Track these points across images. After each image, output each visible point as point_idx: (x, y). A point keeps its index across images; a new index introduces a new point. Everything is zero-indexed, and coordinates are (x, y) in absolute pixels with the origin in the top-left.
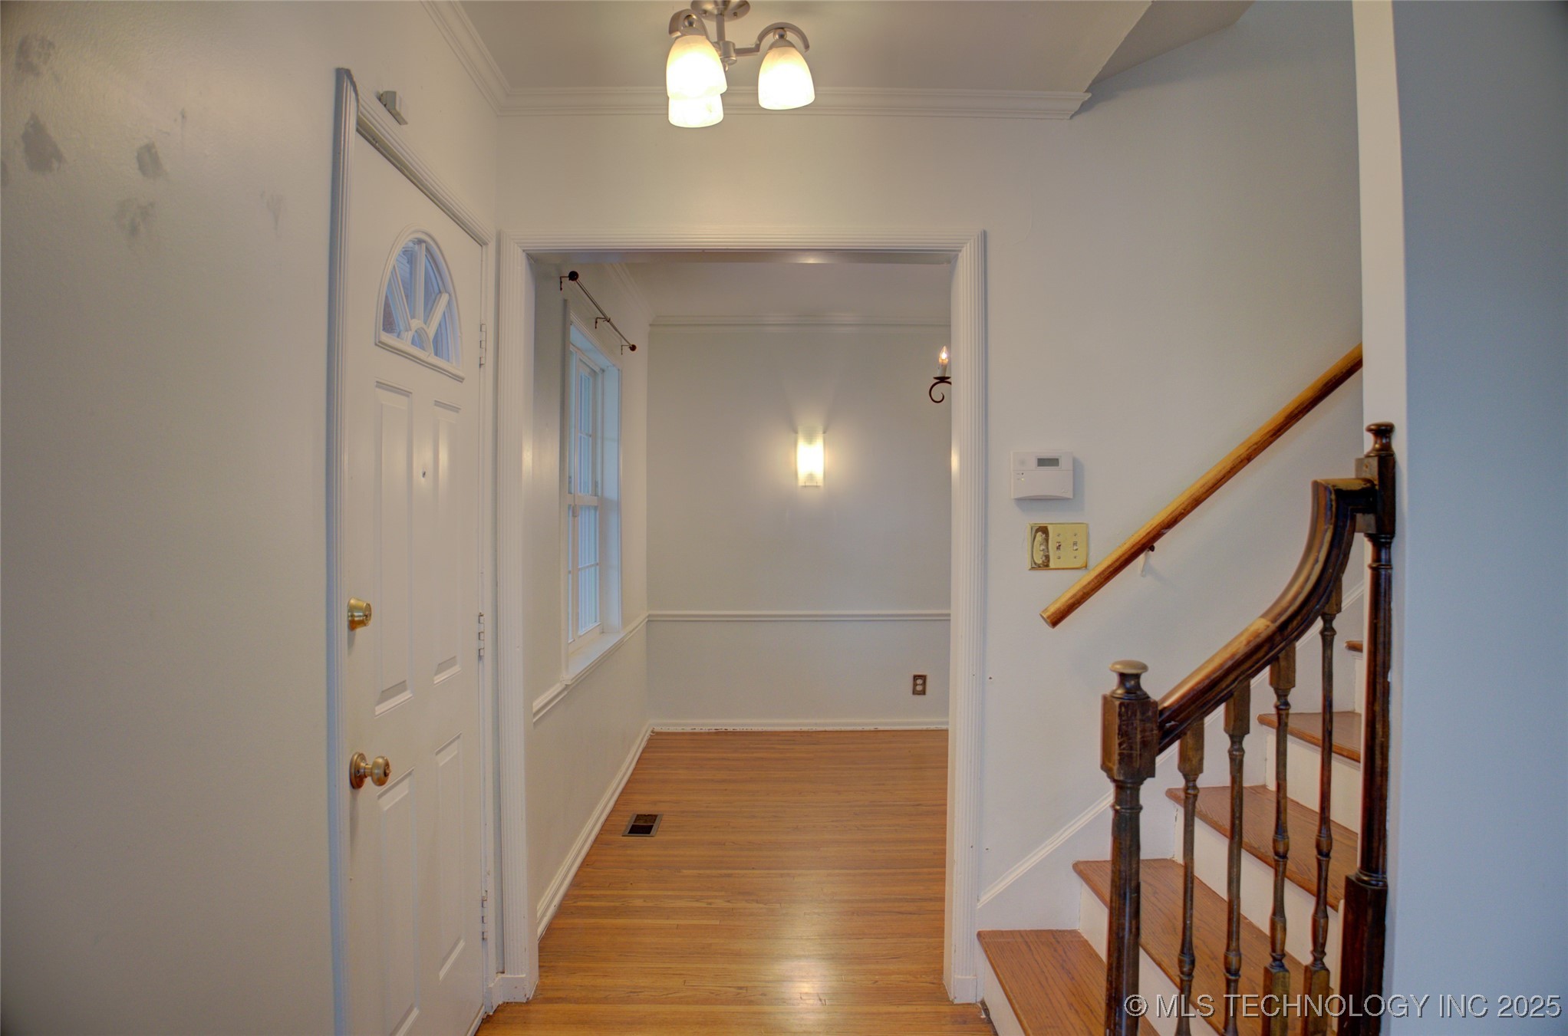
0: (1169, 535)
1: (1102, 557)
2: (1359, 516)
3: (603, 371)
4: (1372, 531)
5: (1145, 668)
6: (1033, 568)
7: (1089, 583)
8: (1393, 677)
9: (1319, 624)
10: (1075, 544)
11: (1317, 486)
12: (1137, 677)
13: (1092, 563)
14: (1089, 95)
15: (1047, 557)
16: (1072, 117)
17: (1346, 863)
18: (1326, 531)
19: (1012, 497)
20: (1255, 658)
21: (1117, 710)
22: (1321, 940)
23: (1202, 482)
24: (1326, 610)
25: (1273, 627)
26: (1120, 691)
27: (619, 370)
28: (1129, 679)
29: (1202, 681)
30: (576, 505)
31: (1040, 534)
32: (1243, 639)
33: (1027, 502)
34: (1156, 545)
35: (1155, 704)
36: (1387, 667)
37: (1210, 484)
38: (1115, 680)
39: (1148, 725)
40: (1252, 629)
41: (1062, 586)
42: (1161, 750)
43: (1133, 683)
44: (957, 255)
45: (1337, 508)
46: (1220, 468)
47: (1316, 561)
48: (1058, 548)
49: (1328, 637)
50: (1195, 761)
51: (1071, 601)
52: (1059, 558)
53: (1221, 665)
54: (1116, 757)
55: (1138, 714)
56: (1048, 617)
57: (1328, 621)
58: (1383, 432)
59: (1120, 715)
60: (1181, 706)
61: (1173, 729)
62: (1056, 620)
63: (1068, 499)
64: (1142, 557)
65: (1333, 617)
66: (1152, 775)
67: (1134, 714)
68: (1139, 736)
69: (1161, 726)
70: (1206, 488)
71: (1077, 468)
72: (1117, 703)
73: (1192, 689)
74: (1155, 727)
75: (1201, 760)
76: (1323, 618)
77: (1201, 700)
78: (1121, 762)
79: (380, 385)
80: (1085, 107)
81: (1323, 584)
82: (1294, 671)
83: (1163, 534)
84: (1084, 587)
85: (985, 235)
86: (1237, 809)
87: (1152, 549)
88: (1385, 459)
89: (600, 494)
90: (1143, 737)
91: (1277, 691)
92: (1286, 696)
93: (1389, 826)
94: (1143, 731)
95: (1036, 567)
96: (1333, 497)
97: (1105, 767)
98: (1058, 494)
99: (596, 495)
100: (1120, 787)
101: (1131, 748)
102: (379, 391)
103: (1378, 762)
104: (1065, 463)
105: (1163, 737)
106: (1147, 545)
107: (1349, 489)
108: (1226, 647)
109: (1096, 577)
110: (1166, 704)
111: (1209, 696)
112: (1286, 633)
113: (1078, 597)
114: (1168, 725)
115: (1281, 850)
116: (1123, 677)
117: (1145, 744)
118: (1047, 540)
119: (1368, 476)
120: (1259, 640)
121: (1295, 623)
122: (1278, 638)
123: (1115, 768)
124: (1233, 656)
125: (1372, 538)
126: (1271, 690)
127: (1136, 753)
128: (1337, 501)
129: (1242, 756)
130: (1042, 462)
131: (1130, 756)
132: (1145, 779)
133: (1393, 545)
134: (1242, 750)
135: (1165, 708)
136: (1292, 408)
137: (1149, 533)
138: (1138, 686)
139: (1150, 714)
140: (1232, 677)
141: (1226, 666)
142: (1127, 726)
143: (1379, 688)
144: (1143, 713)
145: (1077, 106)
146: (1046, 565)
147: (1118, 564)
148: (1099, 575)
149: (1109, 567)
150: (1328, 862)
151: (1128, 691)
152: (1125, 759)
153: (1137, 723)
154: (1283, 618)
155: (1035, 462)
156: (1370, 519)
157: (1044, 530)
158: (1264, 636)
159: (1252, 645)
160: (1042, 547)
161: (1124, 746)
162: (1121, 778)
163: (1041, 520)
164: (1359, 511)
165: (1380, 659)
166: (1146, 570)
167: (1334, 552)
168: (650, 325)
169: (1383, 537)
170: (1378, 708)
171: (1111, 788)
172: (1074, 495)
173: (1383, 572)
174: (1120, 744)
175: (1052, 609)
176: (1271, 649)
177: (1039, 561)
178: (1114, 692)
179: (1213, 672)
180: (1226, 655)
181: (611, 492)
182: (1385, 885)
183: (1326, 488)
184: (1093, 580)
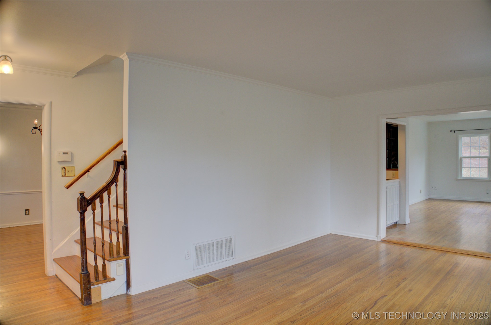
0: (93, 169)
1: (78, 174)
2: (121, 166)
4: (123, 168)
5: (85, 192)
6: (62, 177)
7: (75, 179)
8: (127, 192)
9: (115, 184)
10: (72, 171)
11: (114, 161)
12: (83, 194)
13: (76, 175)
14: (77, 74)
15: (65, 174)
16: (73, 78)
17: (121, 225)
18: (115, 168)
19: (57, 161)
20: (104, 190)
21: (79, 200)
22: (118, 237)
23: (100, 158)
24: (116, 181)
25: (107, 184)
26: (80, 197)
28: (82, 194)
29: (95, 194)
31: (64, 169)
32: (102, 187)
33: (60, 162)
34: (90, 171)
35: (86, 198)
36: (126, 190)
37: (101, 158)
38: (79, 195)
39: (85, 202)
40: (103, 185)
41: (69, 180)
42: (88, 206)
43: (82, 195)
44: (44, 106)
45: (117, 165)
46: (103, 155)
47: (114, 173)
48: (68, 172)
49: (116, 186)
50: (94, 208)
51: (71, 183)
52: (68, 174)
53: (98, 191)
54: (80, 208)
55: (83, 200)
56: (66, 187)
57: (116, 183)
58: (125, 152)
59: (80, 201)
60: (91, 199)
61: (90, 203)
62: (68, 187)
63: (70, 161)
64: (87, 173)
65: (117, 182)
66: (87, 211)
67: (82, 200)
68: (84, 204)
69: (87, 202)
70: (100, 159)
71: (72, 154)
72: (79, 199)
73: (93, 196)
74: (86, 202)
75: (95, 208)
77: (94, 198)
78: (80, 209)
80: (76, 76)
81: (115, 177)
82: (111, 192)
83: (91, 169)
84: (74, 180)
85: (51, 102)
86: (102, 216)
87: (89, 172)
88: (125, 157)
91: (108, 195)
93: (128, 216)
94: (84, 203)
95: (63, 176)
96: (116, 163)
97: (78, 210)
98: (68, 160)
100: (81, 213)
101: (82, 206)
103: (125, 206)
104: (69, 154)
105: (88, 204)
106: (88, 171)
107: (119, 161)
108: (99, 188)
109: (77, 178)
110: (89, 198)
111: (96, 197)
112: (109, 185)
113: (73, 182)
114: (89, 202)
115: (110, 222)
116: (81, 194)
117: (85, 205)
118: (65, 170)
119: (122, 159)
120: (104, 187)
121: (110, 184)
122: (108, 186)
123: (80, 210)
124: (100, 190)
125: (124, 169)
126: (107, 195)
127: (83, 207)
128: (117, 163)
129: (102, 206)
130: (64, 153)
131: (82, 208)
132: (85, 211)
133: (127, 170)
134: (102, 205)
135: (88, 199)
136: (118, 143)
137: (88, 168)
138: (83, 196)
139: (85, 200)
140: (100, 193)
141: (99, 191)
142: (81, 202)
143: (125, 194)
144: (84, 200)
145: (74, 76)
146: (65, 176)
147: (81, 175)
148: (78, 177)
149: (79, 176)
150: (118, 223)
151: (81, 196)
152: (81, 208)
153: (83, 202)
154: (108, 183)
155: (62, 153)
156: (123, 166)
157: (65, 168)
158: (105, 186)
159: (103, 187)
160: (64, 172)
162: (81, 212)
163: (64, 166)
164: (121, 165)
165: (125, 189)
166: (88, 176)
167: (117, 172)
169: (125, 169)
170: (125, 197)
171: (79, 214)
172: (72, 160)
173: (125, 175)
174: (80, 206)
175: (67, 185)
176: (106, 188)
177: (64, 175)
178: (79, 197)
179: (97, 192)
180: (99, 189)
182: (128, 226)
183: (115, 161)
184: (76, 179)
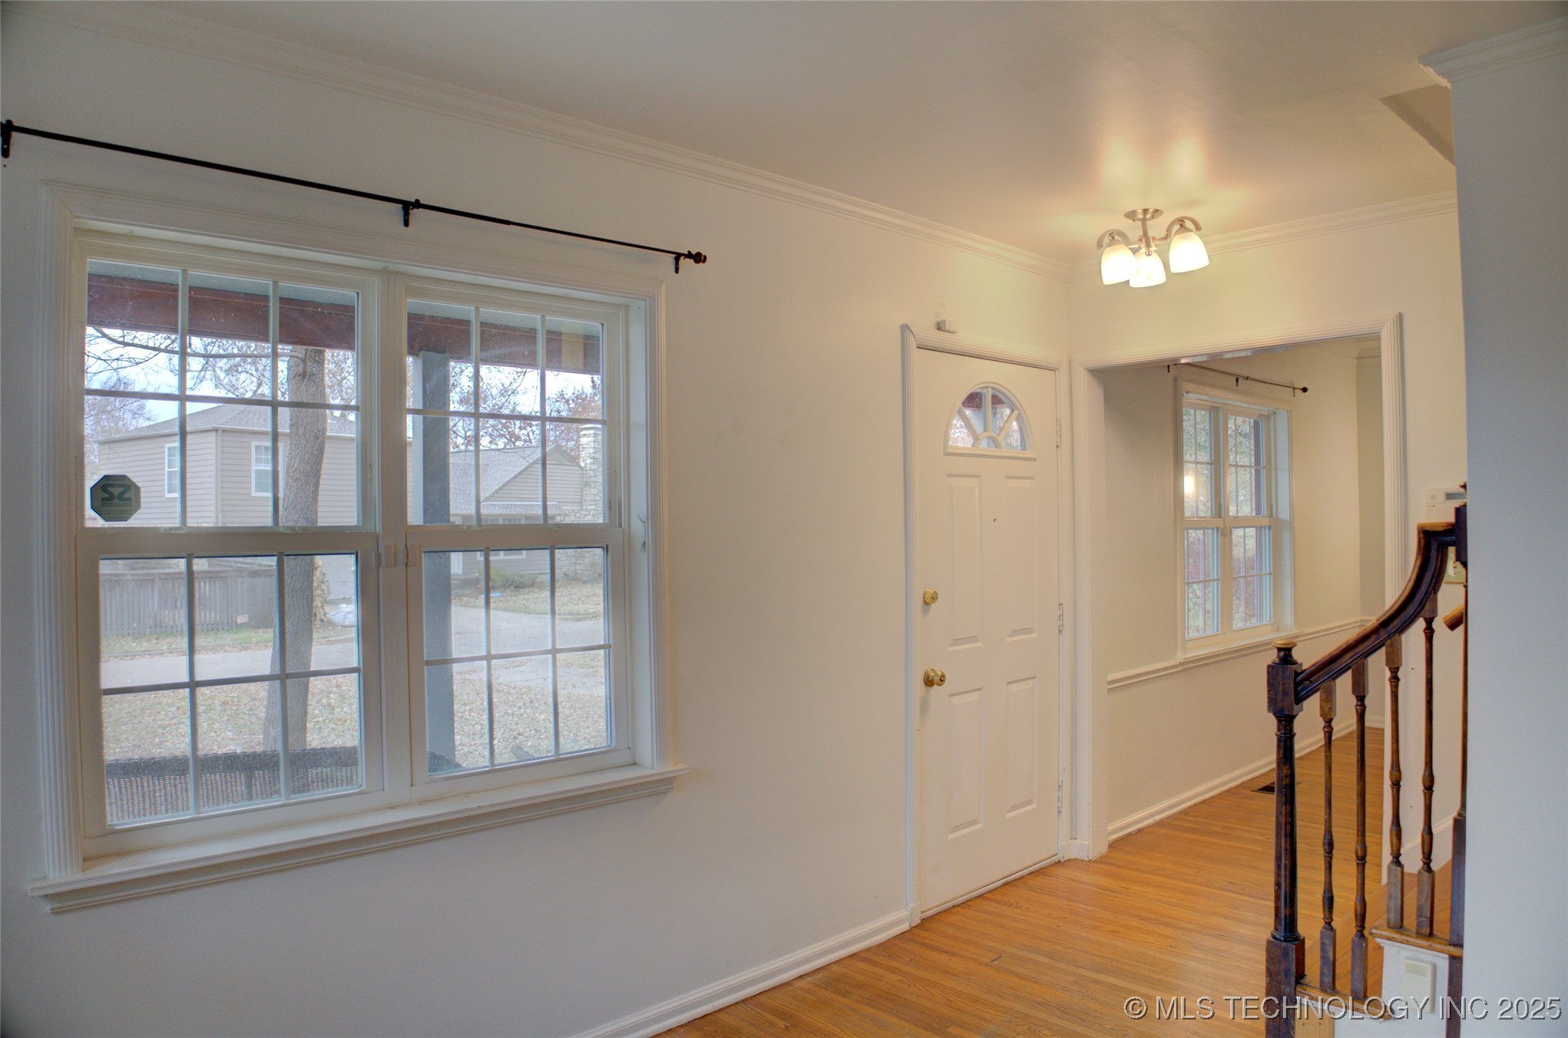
3: (1275, 413)
5: (1298, 644)
9: (1421, 621)
11: (1419, 528)
12: (1291, 649)
18: (1418, 556)
20: (1366, 644)
21: (1275, 670)
24: (1425, 611)
26: (1278, 658)
27: (1288, 411)
28: (1286, 654)
30: (1226, 527)
35: (1299, 666)
38: (1276, 651)
39: (1287, 681)
42: (1303, 698)
49: (1429, 631)
50: (1329, 709)
53: (1340, 647)
55: (1280, 673)
57: (1425, 621)
59: (1277, 673)
65: (1431, 619)
68: (1281, 688)
69: (1297, 683)
74: (1291, 682)
75: (1332, 709)
76: (1425, 619)
77: (1330, 667)
78: (1271, 702)
79: (949, 475)
82: (1400, 655)
85: (1400, 317)
88: (1461, 512)
89: (1274, 515)
90: (1284, 688)
91: (1390, 667)
92: (1397, 672)
94: (1284, 684)
99: (1272, 516)
101: (1276, 695)
102: (949, 478)
105: (1308, 688)
107: (1434, 530)
111: (1338, 664)
112: (1388, 628)
116: (1279, 649)
120: (1366, 632)
121: (1396, 622)
122: (1383, 631)
126: (1386, 667)
127: (1279, 698)
129: (1365, 709)
130: (1450, 496)
131: (1276, 699)
132: (1296, 714)
134: (1364, 704)
138: (1289, 655)
140: (1349, 656)
142: (1274, 680)
144: (1287, 672)
151: (1284, 659)
152: (1274, 701)
153: (1279, 679)
155: (1443, 497)
156: (1455, 550)
158: (1371, 629)
161: (1272, 692)
168: (1357, 359)
174: (1269, 691)
176: (1380, 637)
178: (1273, 660)
181: (1284, 513)
